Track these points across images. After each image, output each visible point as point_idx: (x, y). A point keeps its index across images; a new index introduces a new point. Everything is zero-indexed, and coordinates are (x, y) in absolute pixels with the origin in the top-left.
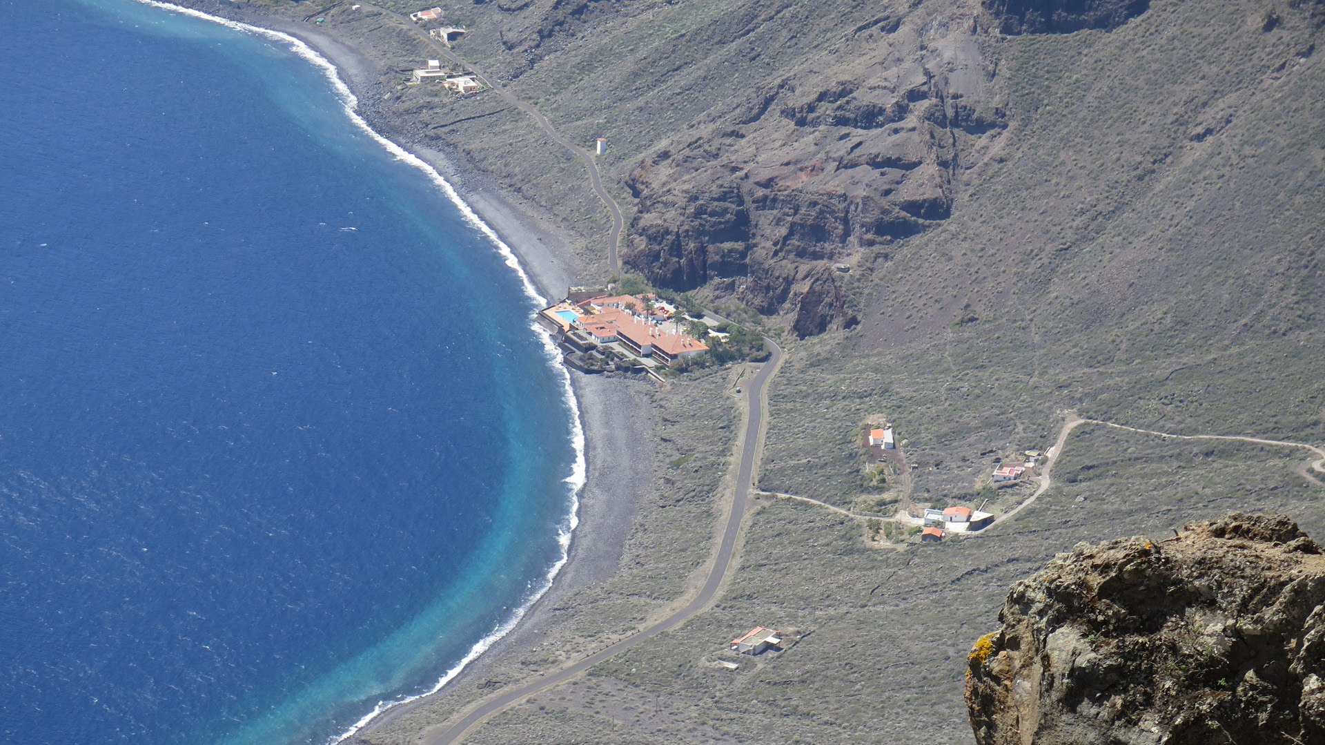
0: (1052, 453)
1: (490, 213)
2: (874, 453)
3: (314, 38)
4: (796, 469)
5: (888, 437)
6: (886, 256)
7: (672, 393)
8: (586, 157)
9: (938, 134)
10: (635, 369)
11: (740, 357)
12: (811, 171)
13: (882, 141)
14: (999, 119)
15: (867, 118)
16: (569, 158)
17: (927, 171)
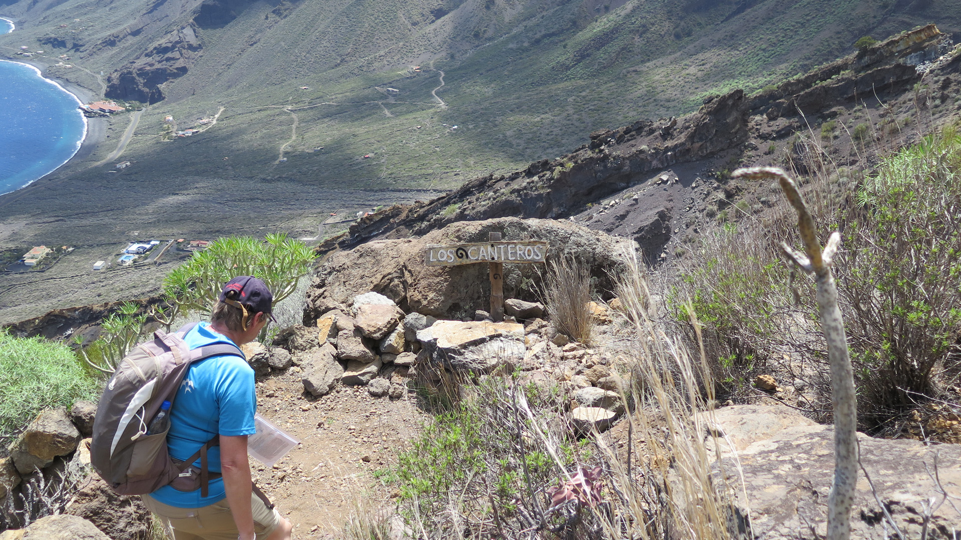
0: (217, 116)
1: (71, 90)
2: (168, 122)
3: (33, 64)
4: (145, 129)
5: (171, 118)
6: (173, 82)
7: (113, 119)
8: (99, 76)
9: (184, 51)
10: (104, 116)
11: (134, 110)
12: (152, 65)
13: (169, 55)
14: (200, 47)
15: (165, 50)
16: (93, 76)
17: (182, 60)
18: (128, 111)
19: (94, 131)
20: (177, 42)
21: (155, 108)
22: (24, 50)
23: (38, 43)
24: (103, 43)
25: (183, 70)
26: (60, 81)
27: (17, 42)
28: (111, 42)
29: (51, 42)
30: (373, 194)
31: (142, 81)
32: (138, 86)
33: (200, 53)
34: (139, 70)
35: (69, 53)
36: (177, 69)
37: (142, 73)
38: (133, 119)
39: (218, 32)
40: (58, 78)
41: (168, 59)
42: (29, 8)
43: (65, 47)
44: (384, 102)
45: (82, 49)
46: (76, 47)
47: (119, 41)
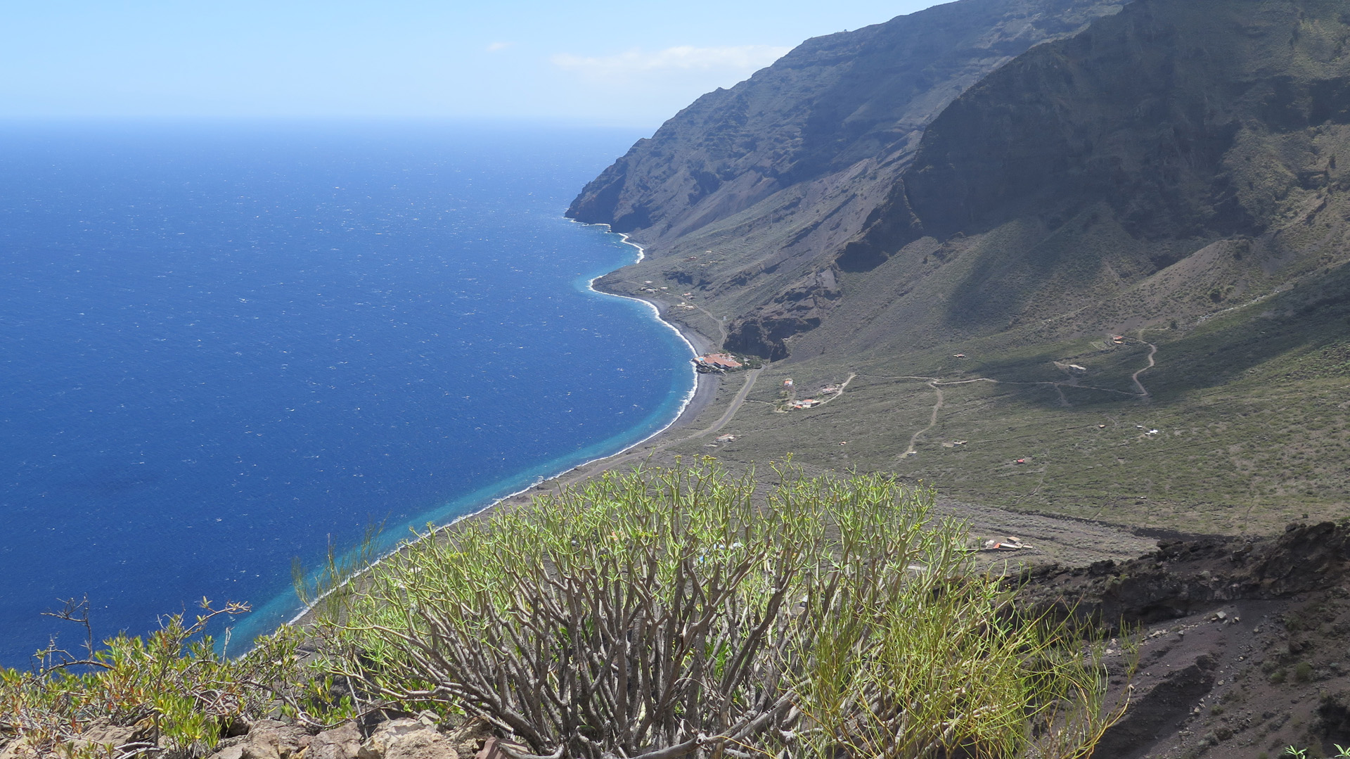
0: (844, 385)
2: (785, 388)
4: (759, 394)
5: (791, 383)
6: (801, 336)
7: (728, 377)
8: (720, 322)
9: (819, 299)
10: (718, 372)
11: (752, 368)
12: (780, 314)
13: (802, 303)
14: (839, 294)
15: (799, 296)
16: (715, 322)
17: (815, 309)
18: (745, 368)
19: (703, 390)
20: (813, 288)
21: (775, 367)
22: (649, 286)
23: (664, 277)
24: (732, 281)
25: (815, 322)
26: (678, 325)
27: (642, 275)
28: (740, 281)
29: (677, 277)
30: (1016, 515)
31: (766, 333)
32: (760, 339)
33: (838, 303)
34: (764, 319)
35: (694, 291)
36: (807, 320)
37: (768, 322)
38: (748, 379)
39: (865, 277)
40: (677, 321)
41: (799, 308)
42: (663, 233)
43: (691, 283)
44: (1062, 384)
45: (709, 287)
46: (703, 284)
47: (751, 279)
